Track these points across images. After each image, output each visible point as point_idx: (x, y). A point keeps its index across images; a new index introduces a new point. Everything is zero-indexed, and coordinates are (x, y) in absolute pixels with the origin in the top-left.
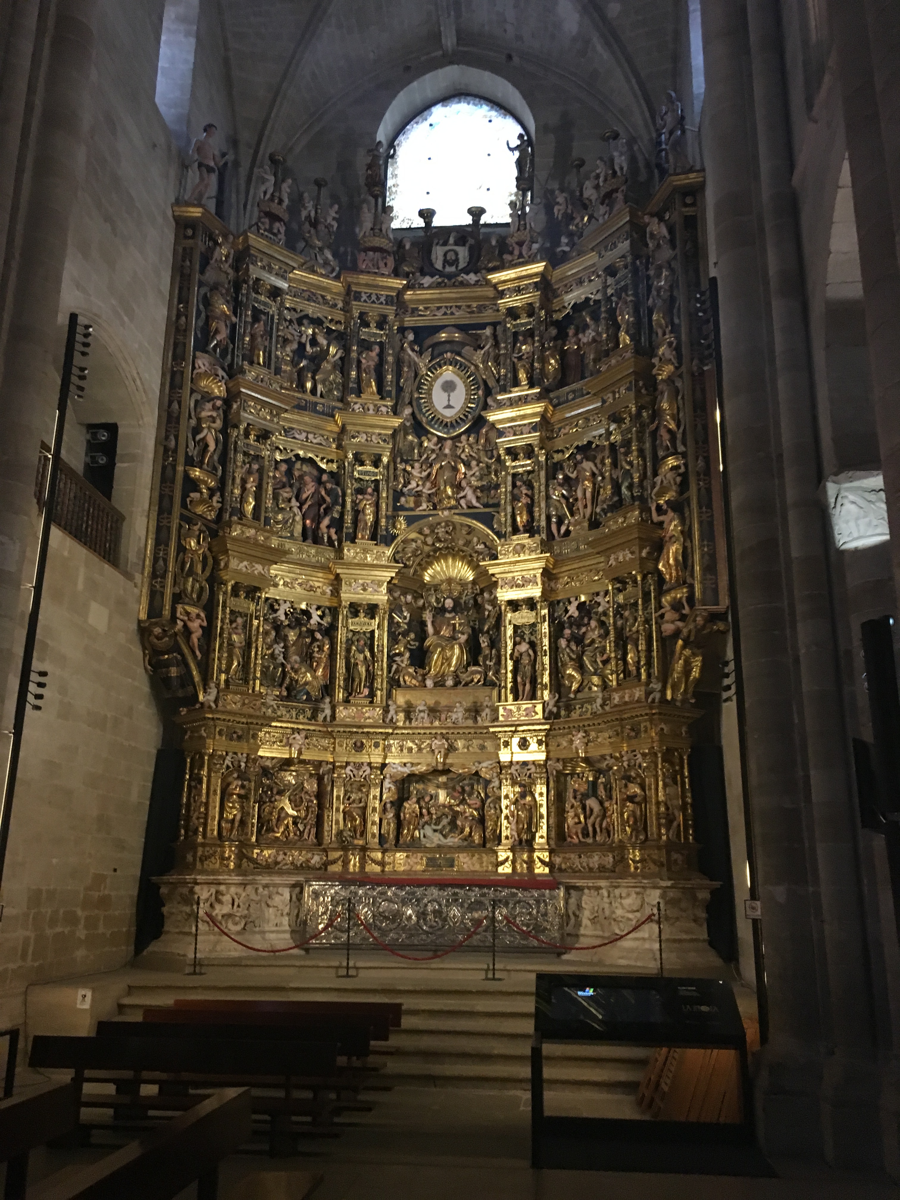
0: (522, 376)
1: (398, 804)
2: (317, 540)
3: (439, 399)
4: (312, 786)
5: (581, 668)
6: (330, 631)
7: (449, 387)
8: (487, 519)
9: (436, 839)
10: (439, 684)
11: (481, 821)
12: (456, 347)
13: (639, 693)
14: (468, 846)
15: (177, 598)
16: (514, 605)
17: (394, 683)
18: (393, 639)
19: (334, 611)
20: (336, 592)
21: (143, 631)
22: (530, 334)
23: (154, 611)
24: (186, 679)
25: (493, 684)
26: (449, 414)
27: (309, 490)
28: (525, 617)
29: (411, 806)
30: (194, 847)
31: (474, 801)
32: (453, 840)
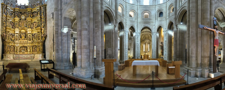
0: (29, 16)
1: (20, 49)
2: (13, 28)
3: (22, 17)
4: (13, 47)
5: (34, 38)
6: (14, 35)
7: (23, 16)
8: (26, 27)
9: (23, 51)
10: (23, 40)
11: (27, 50)
12: (24, 14)
13: (40, 41)
14: (26, 52)
15: (4, 33)
16: (29, 34)
17: (19, 39)
18: (19, 36)
19: (14, 34)
20: (15, 32)
21: (1, 35)
22: (30, 13)
23: (2, 34)
24: (4, 39)
25: (27, 40)
26: (23, 19)
27: (12, 24)
28: (30, 34)
29: (21, 49)
30: (6, 52)
31: (26, 48)
32: (24, 51)
